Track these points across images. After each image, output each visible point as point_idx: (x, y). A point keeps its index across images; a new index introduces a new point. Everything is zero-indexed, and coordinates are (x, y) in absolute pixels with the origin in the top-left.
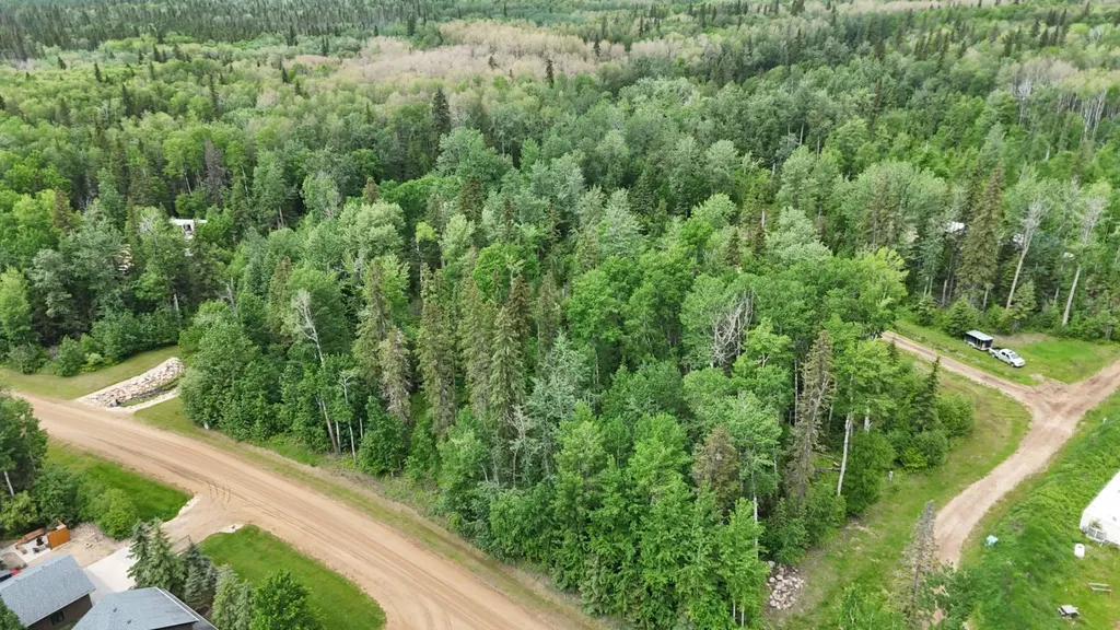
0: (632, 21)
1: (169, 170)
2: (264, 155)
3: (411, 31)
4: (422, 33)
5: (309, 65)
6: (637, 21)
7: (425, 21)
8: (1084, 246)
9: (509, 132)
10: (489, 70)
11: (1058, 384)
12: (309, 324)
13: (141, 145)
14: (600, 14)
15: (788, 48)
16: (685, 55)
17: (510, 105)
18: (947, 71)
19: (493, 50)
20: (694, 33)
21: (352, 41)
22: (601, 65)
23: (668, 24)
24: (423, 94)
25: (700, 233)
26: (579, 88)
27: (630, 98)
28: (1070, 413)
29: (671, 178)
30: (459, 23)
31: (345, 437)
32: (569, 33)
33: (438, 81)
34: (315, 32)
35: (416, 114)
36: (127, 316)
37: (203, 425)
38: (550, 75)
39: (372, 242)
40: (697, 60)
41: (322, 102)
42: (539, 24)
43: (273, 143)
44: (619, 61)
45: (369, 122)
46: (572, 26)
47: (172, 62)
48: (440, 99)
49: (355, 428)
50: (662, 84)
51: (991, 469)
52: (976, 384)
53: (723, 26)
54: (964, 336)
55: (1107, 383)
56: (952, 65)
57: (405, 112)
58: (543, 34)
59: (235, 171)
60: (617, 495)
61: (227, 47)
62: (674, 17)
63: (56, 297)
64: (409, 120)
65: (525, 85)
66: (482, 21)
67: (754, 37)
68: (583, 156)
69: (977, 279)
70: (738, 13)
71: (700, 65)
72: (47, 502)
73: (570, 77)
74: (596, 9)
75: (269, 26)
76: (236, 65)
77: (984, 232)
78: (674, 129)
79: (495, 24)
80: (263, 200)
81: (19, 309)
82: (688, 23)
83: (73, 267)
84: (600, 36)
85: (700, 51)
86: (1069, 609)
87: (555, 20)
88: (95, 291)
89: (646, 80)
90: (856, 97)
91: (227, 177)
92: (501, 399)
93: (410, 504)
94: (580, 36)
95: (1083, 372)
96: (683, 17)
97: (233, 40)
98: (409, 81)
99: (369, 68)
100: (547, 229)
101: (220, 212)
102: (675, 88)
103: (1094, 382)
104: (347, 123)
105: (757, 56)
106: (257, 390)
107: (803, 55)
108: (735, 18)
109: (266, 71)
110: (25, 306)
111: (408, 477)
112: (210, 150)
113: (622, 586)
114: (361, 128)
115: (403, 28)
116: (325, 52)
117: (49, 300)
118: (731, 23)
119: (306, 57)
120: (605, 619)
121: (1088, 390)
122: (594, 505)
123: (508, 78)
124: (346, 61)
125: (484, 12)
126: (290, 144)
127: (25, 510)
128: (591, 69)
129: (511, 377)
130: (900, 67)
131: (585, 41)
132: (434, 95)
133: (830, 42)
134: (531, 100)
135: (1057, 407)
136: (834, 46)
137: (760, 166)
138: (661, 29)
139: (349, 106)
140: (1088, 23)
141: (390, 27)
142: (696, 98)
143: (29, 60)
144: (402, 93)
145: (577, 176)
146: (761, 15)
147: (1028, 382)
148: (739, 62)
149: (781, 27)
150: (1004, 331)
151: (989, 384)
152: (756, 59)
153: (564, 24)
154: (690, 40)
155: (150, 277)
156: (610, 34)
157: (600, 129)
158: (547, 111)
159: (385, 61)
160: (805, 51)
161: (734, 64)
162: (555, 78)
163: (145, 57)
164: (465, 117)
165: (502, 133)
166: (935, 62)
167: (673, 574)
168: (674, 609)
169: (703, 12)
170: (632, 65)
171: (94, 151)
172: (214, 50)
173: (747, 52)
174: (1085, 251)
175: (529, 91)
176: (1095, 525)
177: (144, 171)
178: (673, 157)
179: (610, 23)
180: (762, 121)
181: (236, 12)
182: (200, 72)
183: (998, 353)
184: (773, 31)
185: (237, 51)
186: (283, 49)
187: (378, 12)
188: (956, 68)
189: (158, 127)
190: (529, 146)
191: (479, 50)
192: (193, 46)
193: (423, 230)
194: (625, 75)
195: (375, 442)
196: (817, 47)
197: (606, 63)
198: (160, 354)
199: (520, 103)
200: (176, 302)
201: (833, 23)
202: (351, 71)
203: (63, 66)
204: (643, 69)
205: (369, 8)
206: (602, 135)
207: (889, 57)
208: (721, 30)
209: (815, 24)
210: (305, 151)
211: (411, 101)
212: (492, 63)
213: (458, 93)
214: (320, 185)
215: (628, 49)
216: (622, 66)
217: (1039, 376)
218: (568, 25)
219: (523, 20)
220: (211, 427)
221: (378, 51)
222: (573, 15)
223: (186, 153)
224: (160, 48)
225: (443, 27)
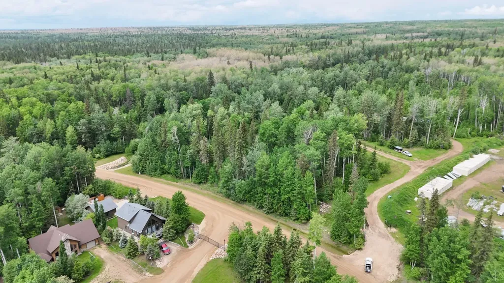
0: (283, 48)
1: (113, 98)
2: (148, 93)
3: (195, 52)
4: (199, 52)
5: (157, 64)
6: (285, 48)
7: (200, 48)
8: (431, 117)
9: (236, 86)
10: (227, 65)
11: (422, 161)
12: (176, 137)
13: (103, 90)
14: (270, 46)
15: (345, 58)
16: (303, 60)
17: (237, 77)
18: (401, 65)
19: (228, 59)
20: (307, 52)
21: (172, 55)
22: (270, 64)
23: (297, 49)
24: (204, 73)
25: (302, 111)
26: (262, 71)
27: (281, 75)
28: (423, 168)
29: (295, 100)
30: (214, 49)
31: (187, 173)
32: (257, 52)
33: (209, 68)
34: (157, 52)
35: (202, 80)
36: (108, 142)
37: (138, 173)
38: (251, 67)
39: (193, 116)
40: (308, 62)
41: (166, 76)
42: (246, 49)
43: (151, 89)
44: (277, 62)
45: (185, 82)
46: (259, 50)
47: (103, 63)
48: (211, 74)
49: (192, 169)
50: (294, 70)
51: (394, 181)
52: (395, 161)
53: (319, 49)
54: (393, 148)
55: (438, 160)
56: (403, 63)
57: (198, 79)
58: (248, 53)
59: (137, 99)
60: (274, 174)
61: (124, 58)
62: (300, 46)
63: (85, 135)
64: (199, 82)
65: (242, 70)
66: (223, 48)
67: (331, 54)
68: (264, 92)
69: (398, 129)
70: (326, 45)
71: (309, 64)
72: (98, 188)
73: (259, 68)
74: (269, 44)
75: (137, 50)
76: (128, 64)
77: (399, 113)
78: (297, 83)
79: (229, 49)
80: (148, 108)
81: (74, 138)
82: (306, 49)
83: (91, 125)
84: (270, 53)
85: (309, 59)
86: (408, 211)
87: (252, 48)
88: (97, 134)
89: (287, 69)
90: (363, 73)
91: (134, 101)
92: (238, 156)
93: (209, 191)
94: (262, 53)
95: (431, 158)
96: (304, 46)
97: (125, 55)
98: (198, 69)
99: (181, 65)
100: (251, 115)
101: (134, 112)
102: (298, 71)
103: (434, 160)
104: (177, 82)
105: (332, 61)
106: (158, 159)
107: (350, 60)
108: (324, 47)
109: (141, 65)
110: (76, 138)
111: (209, 184)
112: (128, 92)
113: (275, 202)
114: (182, 84)
115: (192, 51)
116: (162, 59)
117: (83, 136)
118: (322, 49)
119: (155, 61)
120: (270, 215)
121: (431, 162)
122: (267, 178)
123: (235, 68)
124: (171, 62)
125: (224, 45)
126: (158, 89)
127: (91, 190)
128: (267, 65)
129: (242, 150)
130: (385, 64)
131: (264, 55)
132: (208, 74)
133: (361, 55)
134: (244, 75)
135: (419, 166)
136: (362, 57)
137: (328, 96)
138: (295, 51)
139: (176, 77)
140: (462, 48)
141: (186, 50)
142: (306, 74)
143: (47, 62)
144: (195, 73)
145: (262, 97)
146: (335, 46)
147: (413, 160)
148: (325, 63)
149: (342, 50)
150: (407, 147)
151: (400, 161)
152: (332, 62)
153: (256, 49)
154: (306, 55)
155: (116, 129)
156: (274, 53)
157: (270, 84)
158: (250, 79)
159: (187, 63)
160: (351, 59)
161: (323, 64)
162: (253, 68)
163: (93, 61)
164: (220, 81)
165: (234, 87)
166: (397, 62)
167: (290, 195)
168: (291, 207)
169: (312, 44)
170: (283, 64)
171: (86, 92)
172: (119, 59)
173: (328, 59)
174: (432, 118)
175: (243, 72)
176: (422, 193)
177: (105, 98)
178: (296, 93)
179: (274, 49)
180: (330, 82)
181: (122, 45)
182: (116, 66)
183: (404, 153)
184: (339, 51)
185: (127, 59)
186: (146, 58)
187: (180, 45)
188: (404, 64)
189: (107, 84)
190: (243, 90)
191: (223, 59)
192: (110, 57)
193: (210, 113)
194: (280, 67)
195: (198, 172)
196: (356, 57)
197: (272, 63)
198: (118, 156)
199: (240, 76)
200: (124, 139)
201: (363, 48)
202: (174, 66)
203: (61, 64)
204: (287, 65)
205: (175, 44)
206: (271, 86)
207: (381, 60)
208: (318, 51)
209: (356, 49)
210: (163, 92)
211: (200, 76)
212: (228, 63)
213: (217, 73)
214: (170, 101)
215: (281, 58)
216: (279, 64)
217: (416, 159)
218: (258, 50)
219: (240, 48)
220: (141, 173)
221: (183, 59)
222: (259, 46)
223: (119, 93)
224: (98, 58)
225: (208, 50)
